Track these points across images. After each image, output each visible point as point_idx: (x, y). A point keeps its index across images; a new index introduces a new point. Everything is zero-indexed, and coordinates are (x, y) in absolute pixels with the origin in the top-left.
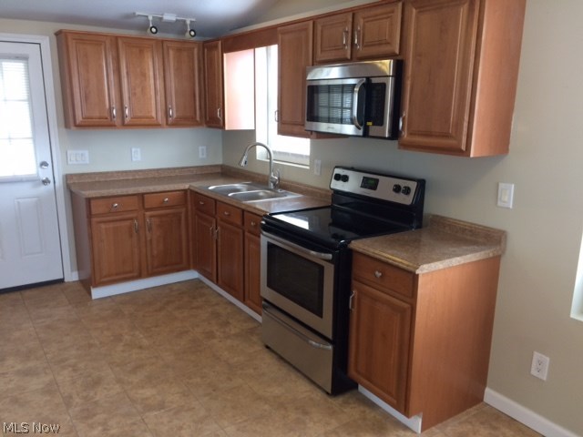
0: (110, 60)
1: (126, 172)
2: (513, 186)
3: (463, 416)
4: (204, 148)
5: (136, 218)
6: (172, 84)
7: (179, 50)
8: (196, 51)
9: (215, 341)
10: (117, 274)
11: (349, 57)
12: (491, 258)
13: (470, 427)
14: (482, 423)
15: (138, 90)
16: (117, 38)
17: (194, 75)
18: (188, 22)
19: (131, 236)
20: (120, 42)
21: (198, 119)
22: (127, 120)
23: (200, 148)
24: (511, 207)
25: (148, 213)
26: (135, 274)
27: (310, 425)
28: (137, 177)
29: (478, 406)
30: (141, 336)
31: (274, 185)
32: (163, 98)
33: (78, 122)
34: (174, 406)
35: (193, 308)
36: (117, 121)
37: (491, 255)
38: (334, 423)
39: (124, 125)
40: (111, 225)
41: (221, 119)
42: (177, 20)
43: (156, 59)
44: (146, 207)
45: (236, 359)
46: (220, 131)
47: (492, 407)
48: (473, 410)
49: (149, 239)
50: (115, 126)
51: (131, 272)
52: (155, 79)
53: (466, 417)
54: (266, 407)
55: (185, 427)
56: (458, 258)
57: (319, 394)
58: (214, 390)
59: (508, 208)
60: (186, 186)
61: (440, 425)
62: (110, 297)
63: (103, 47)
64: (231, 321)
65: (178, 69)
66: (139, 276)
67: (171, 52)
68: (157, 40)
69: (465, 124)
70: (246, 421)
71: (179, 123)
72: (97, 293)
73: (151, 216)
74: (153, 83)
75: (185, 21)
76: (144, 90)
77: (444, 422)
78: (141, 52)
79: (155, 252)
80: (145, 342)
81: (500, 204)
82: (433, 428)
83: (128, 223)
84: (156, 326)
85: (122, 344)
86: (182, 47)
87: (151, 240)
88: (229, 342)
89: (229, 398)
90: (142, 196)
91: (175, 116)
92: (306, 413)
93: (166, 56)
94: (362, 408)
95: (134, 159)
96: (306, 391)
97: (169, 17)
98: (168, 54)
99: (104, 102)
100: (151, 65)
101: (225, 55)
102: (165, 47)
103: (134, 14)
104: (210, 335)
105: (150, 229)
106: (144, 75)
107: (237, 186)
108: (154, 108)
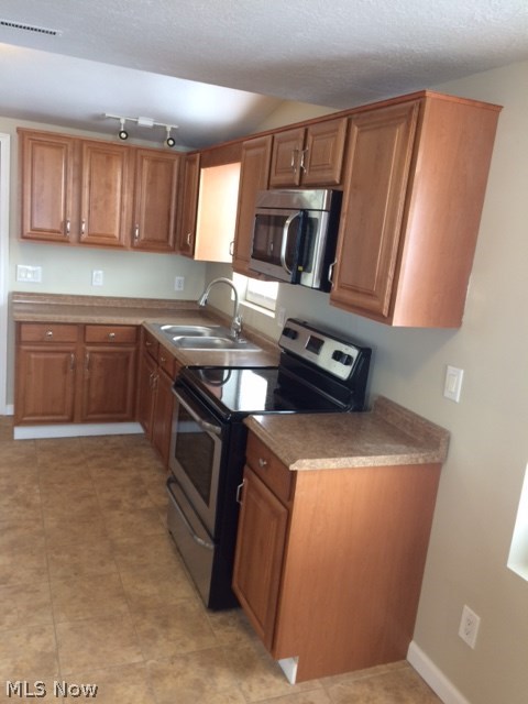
0: (71, 167)
1: (83, 297)
2: (462, 372)
3: (366, 674)
4: (182, 278)
5: (74, 352)
6: (143, 199)
7: (155, 161)
8: (176, 164)
9: (117, 513)
10: (43, 414)
11: (297, 183)
12: (419, 465)
13: (367, 690)
14: (387, 689)
15: (101, 204)
16: (82, 141)
17: (171, 192)
18: (169, 129)
19: (65, 372)
20: (85, 146)
21: (171, 243)
22: (84, 237)
23: (178, 278)
24: (458, 400)
25: (90, 348)
26: (66, 417)
27: (161, 641)
28: (96, 304)
29: (397, 663)
30: (38, 491)
31: (238, 332)
32: (130, 215)
33: (25, 234)
34: (19, 583)
35: (116, 469)
36: (73, 237)
37: (421, 461)
38: (192, 646)
39: (81, 243)
40: (42, 356)
41: (191, 247)
42: (155, 126)
43: (126, 170)
44: (87, 340)
45: (125, 540)
46: (189, 259)
47: (414, 671)
48: (383, 669)
49: (87, 378)
50: (67, 242)
51: (62, 414)
52: (122, 193)
53: (369, 676)
54: (123, 608)
55: (15, 611)
56: (364, 459)
57: (197, 605)
58: (76, 574)
59: (455, 402)
60: (139, 321)
61: (327, 678)
62: (34, 440)
63: (64, 150)
64: (149, 492)
65: (152, 183)
66: (71, 420)
67: (146, 163)
68: (129, 148)
69: (389, 282)
70: (87, 620)
71: (147, 246)
72: (21, 433)
73: (92, 352)
74: (119, 198)
75: (165, 127)
76: (107, 204)
77: (335, 677)
78: (109, 159)
79: (93, 395)
80: (37, 500)
81: (447, 394)
82: (316, 681)
83: (63, 356)
84: (61, 483)
85: (11, 497)
86: (159, 158)
87: (89, 380)
88: (131, 517)
89: (87, 586)
90: (83, 327)
91: (142, 237)
92: (165, 625)
93: (139, 166)
94: (239, 634)
95: (94, 283)
96: (183, 598)
97: (145, 122)
98: (142, 165)
99: (59, 213)
100: (118, 176)
101: (202, 170)
102: (139, 156)
103: (104, 115)
104: (115, 505)
105: (90, 367)
106: (109, 187)
107: (200, 329)
108: (116, 227)
